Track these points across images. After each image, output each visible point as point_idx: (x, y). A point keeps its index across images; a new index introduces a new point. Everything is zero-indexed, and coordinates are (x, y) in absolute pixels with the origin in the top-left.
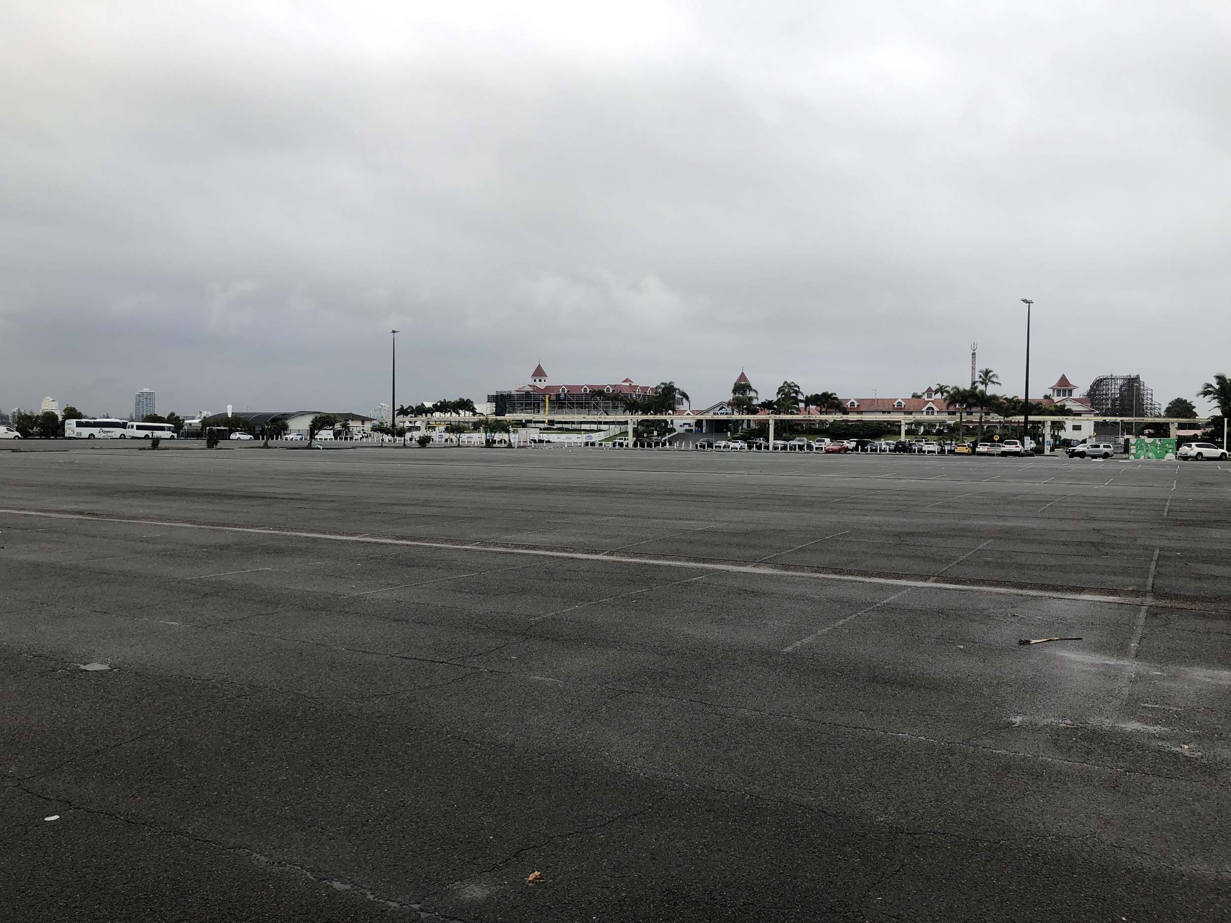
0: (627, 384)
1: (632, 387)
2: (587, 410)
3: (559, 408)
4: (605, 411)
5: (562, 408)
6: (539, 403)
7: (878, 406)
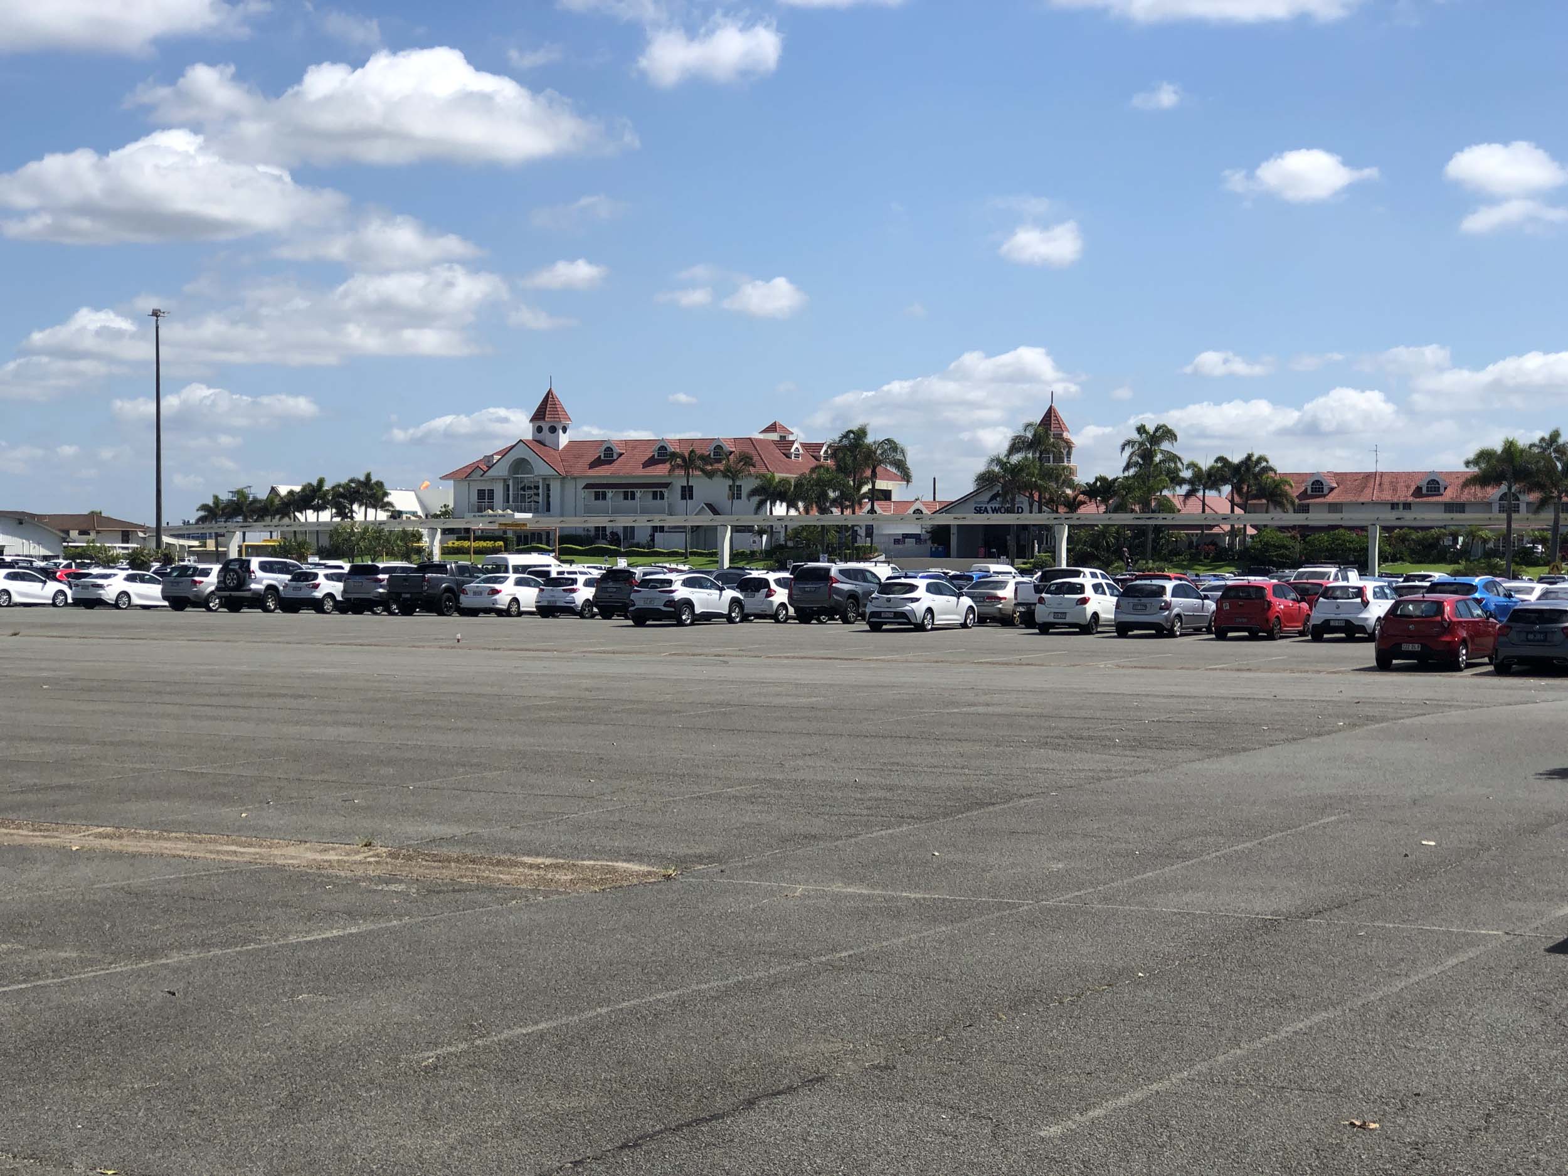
0: (774, 436)
1: (784, 444)
2: (665, 502)
3: (597, 498)
4: (710, 506)
5: (604, 498)
6: (548, 486)
7: (1381, 490)
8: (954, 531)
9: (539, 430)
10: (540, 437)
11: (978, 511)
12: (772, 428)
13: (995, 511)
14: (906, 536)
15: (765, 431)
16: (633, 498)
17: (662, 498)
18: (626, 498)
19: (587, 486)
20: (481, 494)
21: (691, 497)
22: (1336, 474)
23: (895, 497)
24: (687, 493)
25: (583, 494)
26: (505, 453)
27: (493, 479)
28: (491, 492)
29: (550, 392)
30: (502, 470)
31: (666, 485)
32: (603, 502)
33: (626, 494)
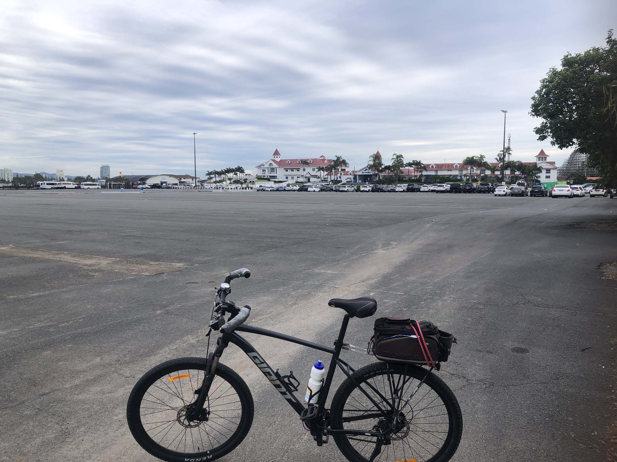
1: (324, 160)
2: (300, 172)
3: (286, 171)
4: (308, 172)
5: (288, 171)
6: (276, 169)
7: (446, 167)
8: (358, 177)
9: (274, 157)
10: (274, 159)
11: (363, 173)
12: (322, 156)
13: (366, 173)
14: (348, 178)
15: (321, 157)
16: (293, 171)
17: (299, 171)
18: (292, 171)
19: (284, 169)
20: (263, 170)
21: (305, 171)
22: (436, 164)
23: (346, 171)
24: (304, 170)
25: (284, 170)
26: (267, 162)
27: (265, 168)
28: (265, 170)
29: (277, 149)
30: (267, 165)
31: (300, 169)
32: (287, 172)
33: (292, 170)
